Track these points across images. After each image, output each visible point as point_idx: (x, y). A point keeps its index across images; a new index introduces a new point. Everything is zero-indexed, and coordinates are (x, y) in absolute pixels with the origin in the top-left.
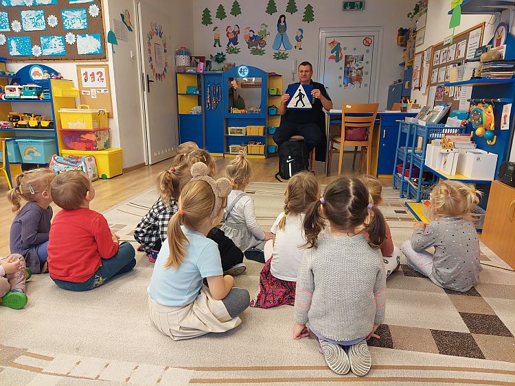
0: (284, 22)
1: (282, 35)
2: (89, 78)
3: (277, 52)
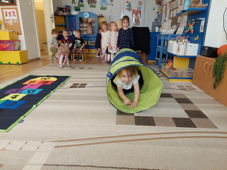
2: (8, 15)
3: (102, 6)
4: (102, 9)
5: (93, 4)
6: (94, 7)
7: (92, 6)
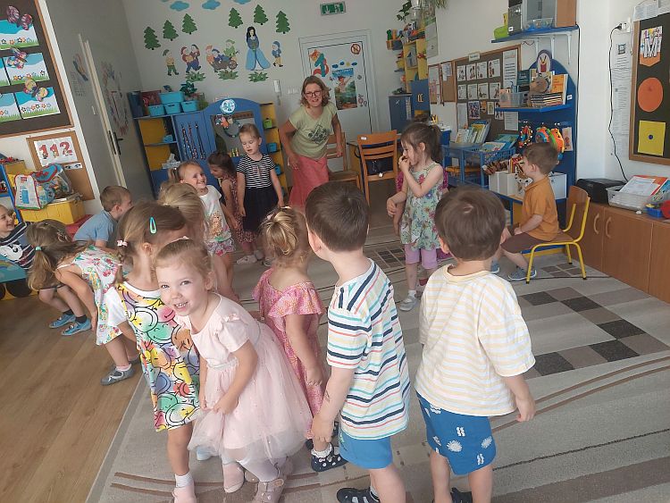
0: (255, 35)
1: (255, 51)
3: (253, 72)
4: (255, 80)
5: (229, 70)
6: (233, 76)
7: (225, 76)
